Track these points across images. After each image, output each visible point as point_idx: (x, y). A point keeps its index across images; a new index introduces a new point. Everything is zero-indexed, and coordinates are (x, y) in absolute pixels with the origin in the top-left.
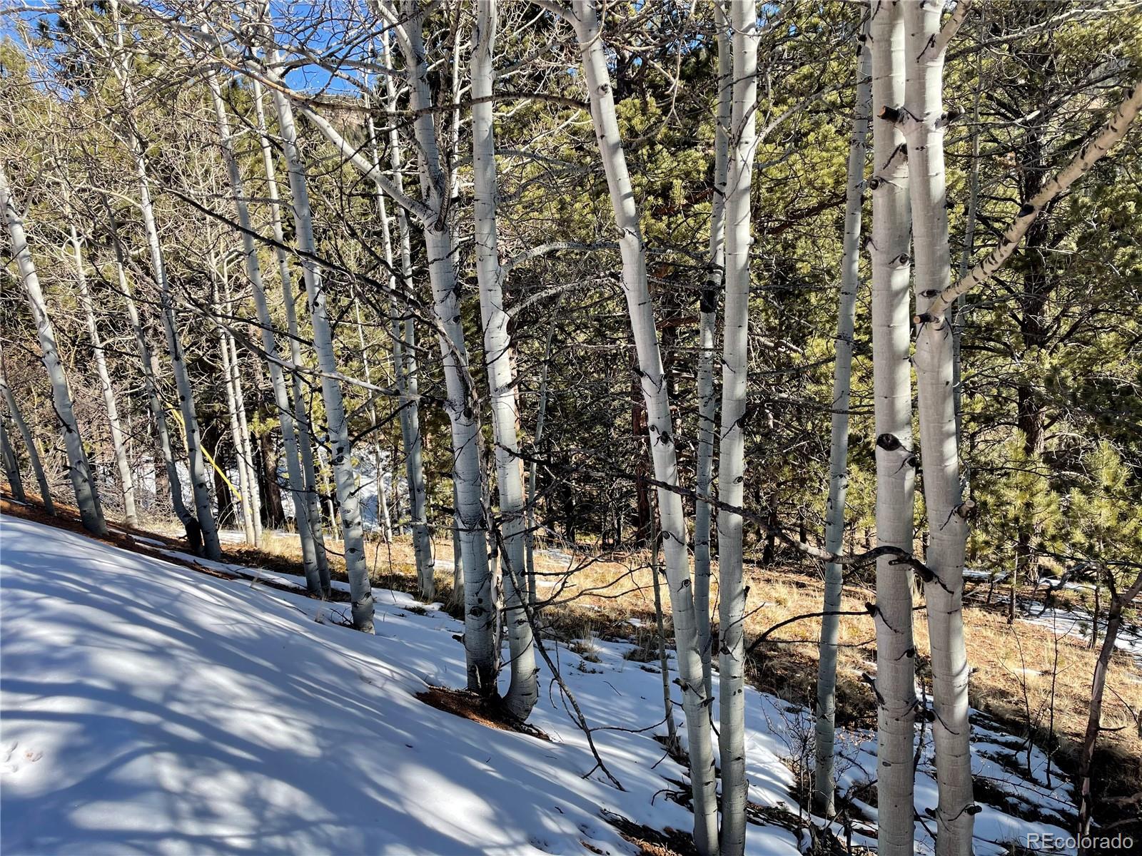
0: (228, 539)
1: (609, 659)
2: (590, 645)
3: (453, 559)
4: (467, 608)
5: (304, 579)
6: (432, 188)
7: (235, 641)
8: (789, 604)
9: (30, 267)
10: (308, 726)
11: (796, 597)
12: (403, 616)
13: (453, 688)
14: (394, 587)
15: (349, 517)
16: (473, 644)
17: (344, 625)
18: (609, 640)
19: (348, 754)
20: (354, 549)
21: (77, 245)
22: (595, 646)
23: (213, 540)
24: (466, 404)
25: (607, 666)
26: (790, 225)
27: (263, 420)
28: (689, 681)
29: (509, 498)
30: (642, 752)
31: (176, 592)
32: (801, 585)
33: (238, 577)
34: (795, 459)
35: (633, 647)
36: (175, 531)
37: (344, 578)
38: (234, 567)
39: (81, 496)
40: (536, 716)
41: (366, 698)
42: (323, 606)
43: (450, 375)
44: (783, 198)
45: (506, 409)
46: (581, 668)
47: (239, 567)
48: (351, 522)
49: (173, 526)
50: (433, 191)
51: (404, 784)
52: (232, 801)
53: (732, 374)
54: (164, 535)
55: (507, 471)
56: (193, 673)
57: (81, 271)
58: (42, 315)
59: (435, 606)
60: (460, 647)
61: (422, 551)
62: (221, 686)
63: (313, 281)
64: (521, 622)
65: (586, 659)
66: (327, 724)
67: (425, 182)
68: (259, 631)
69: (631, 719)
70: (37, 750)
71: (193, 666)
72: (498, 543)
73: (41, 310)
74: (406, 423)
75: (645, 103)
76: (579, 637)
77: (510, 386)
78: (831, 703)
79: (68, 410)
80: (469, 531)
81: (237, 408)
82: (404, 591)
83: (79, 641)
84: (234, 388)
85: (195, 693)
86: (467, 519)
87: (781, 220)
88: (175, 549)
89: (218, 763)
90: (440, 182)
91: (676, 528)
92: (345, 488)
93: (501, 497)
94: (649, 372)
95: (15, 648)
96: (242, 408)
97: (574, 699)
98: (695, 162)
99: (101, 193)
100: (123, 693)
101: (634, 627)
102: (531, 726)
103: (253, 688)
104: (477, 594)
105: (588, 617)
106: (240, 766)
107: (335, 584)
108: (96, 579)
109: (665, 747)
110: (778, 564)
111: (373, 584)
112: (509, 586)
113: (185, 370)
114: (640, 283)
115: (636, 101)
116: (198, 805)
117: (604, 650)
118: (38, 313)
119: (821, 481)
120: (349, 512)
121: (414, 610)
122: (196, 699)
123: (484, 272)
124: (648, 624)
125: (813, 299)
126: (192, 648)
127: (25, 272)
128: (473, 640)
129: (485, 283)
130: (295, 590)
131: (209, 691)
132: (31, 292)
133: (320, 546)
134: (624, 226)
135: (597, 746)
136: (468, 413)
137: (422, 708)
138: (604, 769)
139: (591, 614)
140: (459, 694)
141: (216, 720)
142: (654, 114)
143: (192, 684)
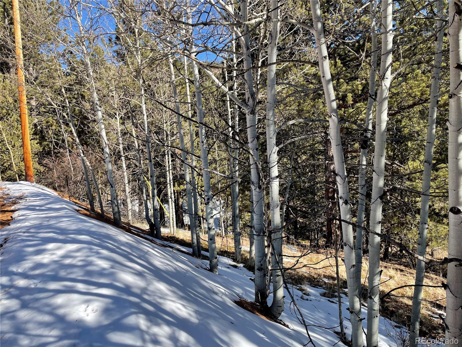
0: (164, 231)
1: (315, 295)
2: (306, 288)
3: (249, 246)
4: (256, 268)
5: (192, 249)
6: (250, 98)
7: (167, 272)
8: (396, 278)
9: (103, 126)
10: (193, 310)
11: (399, 275)
12: (229, 268)
13: (249, 300)
14: (225, 255)
15: (210, 226)
16: (258, 283)
17: (206, 269)
18: (314, 287)
19: (209, 324)
20: (212, 239)
21: (118, 118)
22: (309, 289)
23: (159, 232)
24: (259, 183)
25: (313, 298)
26: (400, 112)
27: (179, 186)
28: (354, 309)
29: (275, 223)
30: (329, 337)
31: (146, 251)
32: (402, 271)
33: (167, 247)
34: (400, 214)
35: (324, 291)
36: (145, 227)
37: (207, 250)
38: (166, 243)
39: (114, 212)
40: (283, 316)
41: (215, 301)
42: (199, 261)
43: (253, 172)
44: (396, 101)
45: (275, 186)
46: (302, 298)
47: (168, 243)
48: (211, 228)
49: (144, 225)
50: (250, 99)
51: (230, 338)
52: (165, 337)
53: (377, 176)
54: (141, 228)
55: (275, 212)
56: (152, 283)
57: (119, 128)
58: (106, 144)
59: (241, 265)
60: (252, 283)
61: (237, 242)
62: (162, 290)
63: (202, 133)
64: (278, 276)
65: (304, 294)
66: (200, 310)
67: (247, 95)
68: (175, 269)
69: (324, 322)
70: (95, 308)
71: (152, 281)
72: (270, 242)
73: (105, 142)
74: (233, 190)
75: (336, 62)
76: (301, 284)
77: (277, 177)
78: (418, 326)
79: (112, 179)
80: (258, 235)
81: (170, 181)
82: (229, 258)
83: (112, 267)
84: (169, 173)
85: (153, 292)
86: (257, 231)
87: (395, 110)
88: (145, 234)
89: (160, 321)
90: (253, 95)
91: (350, 242)
92: (209, 214)
93: (272, 222)
94: (340, 174)
95: (90, 268)
96: (172, 181)
97: (301, 311)
98: (357, 86)
99: (128, 100)
100: (127, 289)
101: (325, 282)
102: (281, 320)
103: (173, 292)
104: (260, 262)
105: (305, 276)
106: (168, 323)
107: (203, 252)
108: (118, 244)
109: (339, 337)
110: (390, 260)
111: (218, 254)
112: (274, 260)
113: (153, 166)
114: (337, 136)
115: (332, 62)
116: (153, 337)
117: (312, 291)
118: (104, 143)
119: (412, 225)
120: (210, 224)
121: (233, 266)
122: (153, 294)
123: (269, 130)
124: (331, 281)
125: (409, 144)
126: (151, 274)
127: (101, 128)
128: (258, 280)
129: (269, 135)
130: (188, 254)
131: (157, 291)
132: (103, 135)
133: (198, 237)
134: (331, 113)
135: (310, 333)
136: (260, 187)
137: (236, 307)
138: (313, 343)
139: (306, 275)
140: (251, 303)
141: (160, 303)
142: (340, 67)
143: (151, 288)
